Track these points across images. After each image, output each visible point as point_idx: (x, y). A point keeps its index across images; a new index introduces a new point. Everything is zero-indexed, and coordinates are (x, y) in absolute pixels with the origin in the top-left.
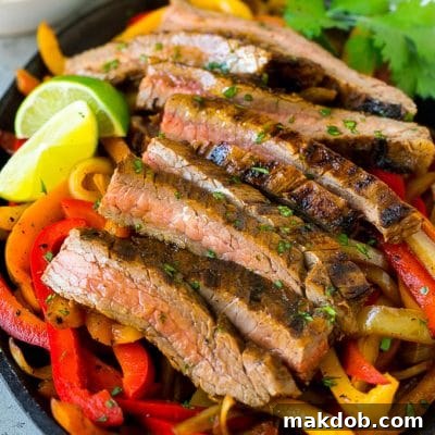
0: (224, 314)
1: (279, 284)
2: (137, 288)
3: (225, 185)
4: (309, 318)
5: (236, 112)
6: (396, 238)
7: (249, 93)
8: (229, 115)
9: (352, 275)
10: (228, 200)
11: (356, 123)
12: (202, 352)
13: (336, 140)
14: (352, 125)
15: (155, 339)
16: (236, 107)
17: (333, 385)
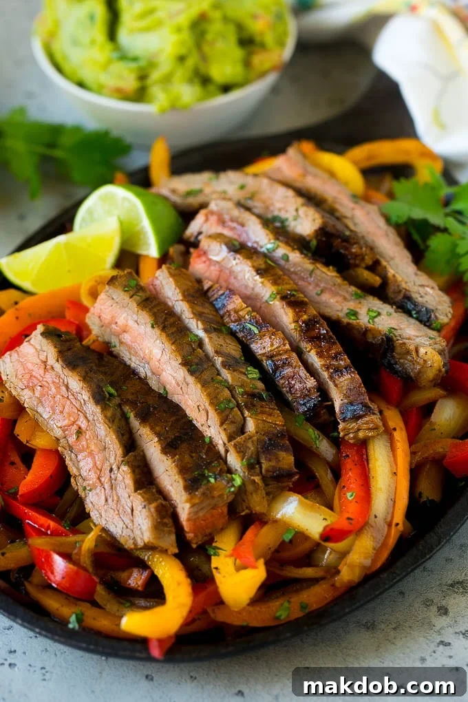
0: (143, 451)
1: (207, 440)
2: (68, 398)
3: (206, 330)
4: (212, 480)
5: (263, 266)
6: (351, 435)
7: (287, 253)
8: (253, 267)
9: (282, 454)
10: (201, 344)
11: (379, 314)
12: (103, 479)
13: (349, 324)
14: (374, 314)
15: (65, 452)
16: (266, 262)
17: (215, 554)
